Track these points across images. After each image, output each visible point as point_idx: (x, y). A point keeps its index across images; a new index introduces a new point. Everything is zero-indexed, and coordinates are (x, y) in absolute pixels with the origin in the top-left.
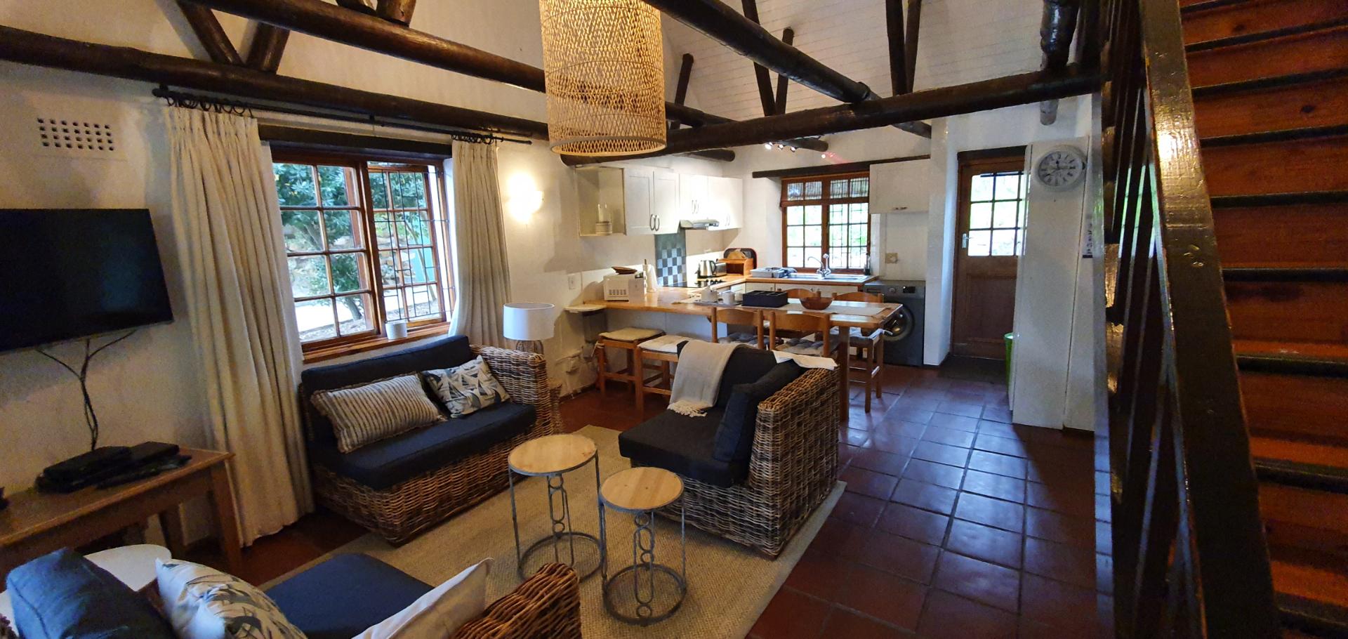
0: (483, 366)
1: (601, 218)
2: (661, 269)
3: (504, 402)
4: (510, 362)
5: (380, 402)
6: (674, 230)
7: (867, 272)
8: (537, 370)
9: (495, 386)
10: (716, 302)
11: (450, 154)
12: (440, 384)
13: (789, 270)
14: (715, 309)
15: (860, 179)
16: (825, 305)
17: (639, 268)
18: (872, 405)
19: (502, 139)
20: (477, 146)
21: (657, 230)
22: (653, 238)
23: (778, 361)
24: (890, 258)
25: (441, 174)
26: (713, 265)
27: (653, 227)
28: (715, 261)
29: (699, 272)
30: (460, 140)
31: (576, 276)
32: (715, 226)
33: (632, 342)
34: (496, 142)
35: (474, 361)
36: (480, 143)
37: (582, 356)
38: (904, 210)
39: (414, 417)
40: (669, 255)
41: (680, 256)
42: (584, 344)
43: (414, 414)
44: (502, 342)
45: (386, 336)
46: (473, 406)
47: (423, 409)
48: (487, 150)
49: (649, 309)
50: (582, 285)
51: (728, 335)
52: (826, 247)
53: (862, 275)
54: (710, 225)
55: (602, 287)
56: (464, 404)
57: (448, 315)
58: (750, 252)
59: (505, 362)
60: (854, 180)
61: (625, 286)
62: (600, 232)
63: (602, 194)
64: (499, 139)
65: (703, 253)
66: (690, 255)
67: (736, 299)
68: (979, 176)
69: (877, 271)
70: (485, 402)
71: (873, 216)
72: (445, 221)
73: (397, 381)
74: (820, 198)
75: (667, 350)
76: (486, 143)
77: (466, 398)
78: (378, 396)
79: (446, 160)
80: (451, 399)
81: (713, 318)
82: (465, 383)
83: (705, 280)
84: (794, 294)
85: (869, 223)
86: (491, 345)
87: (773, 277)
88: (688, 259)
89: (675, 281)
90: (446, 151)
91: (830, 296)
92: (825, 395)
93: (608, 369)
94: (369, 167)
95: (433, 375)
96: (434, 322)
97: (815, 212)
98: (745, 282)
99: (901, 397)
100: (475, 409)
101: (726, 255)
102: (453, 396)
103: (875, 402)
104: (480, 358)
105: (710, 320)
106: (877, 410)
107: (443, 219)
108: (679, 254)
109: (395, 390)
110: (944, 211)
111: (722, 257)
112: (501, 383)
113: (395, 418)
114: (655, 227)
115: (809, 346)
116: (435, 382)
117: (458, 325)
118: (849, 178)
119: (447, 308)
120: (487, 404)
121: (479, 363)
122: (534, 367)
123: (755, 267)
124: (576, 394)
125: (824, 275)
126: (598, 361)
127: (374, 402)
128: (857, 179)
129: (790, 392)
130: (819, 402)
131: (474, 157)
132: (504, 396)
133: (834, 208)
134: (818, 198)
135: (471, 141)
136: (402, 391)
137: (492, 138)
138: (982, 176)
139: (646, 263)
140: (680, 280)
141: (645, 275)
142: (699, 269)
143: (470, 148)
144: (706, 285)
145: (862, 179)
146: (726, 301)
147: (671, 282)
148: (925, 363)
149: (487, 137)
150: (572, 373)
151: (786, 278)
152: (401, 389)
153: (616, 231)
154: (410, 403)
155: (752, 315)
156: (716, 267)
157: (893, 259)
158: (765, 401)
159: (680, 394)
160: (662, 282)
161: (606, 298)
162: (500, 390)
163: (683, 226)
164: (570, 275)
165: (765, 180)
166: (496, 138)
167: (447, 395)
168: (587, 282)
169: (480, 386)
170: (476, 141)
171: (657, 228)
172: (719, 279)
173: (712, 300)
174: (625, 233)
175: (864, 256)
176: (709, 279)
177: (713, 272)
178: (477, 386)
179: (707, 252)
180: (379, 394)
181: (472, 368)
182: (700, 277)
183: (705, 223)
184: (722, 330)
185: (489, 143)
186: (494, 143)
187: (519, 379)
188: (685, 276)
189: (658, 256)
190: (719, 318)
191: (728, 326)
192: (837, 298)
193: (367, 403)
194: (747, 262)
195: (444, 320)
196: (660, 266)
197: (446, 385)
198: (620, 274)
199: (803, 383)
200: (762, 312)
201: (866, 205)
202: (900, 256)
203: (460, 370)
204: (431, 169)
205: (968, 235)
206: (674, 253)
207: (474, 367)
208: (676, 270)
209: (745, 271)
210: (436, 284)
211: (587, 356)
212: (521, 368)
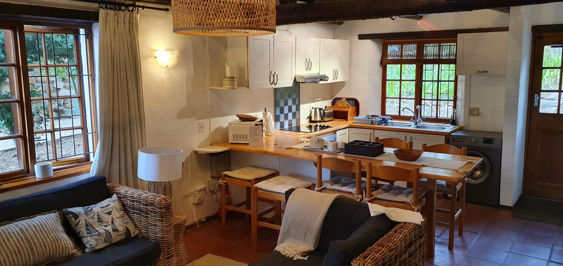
0: (117, 205)
1: (228, 74)
2: (279, 115)
3: (134, 237)
4: (140, 202)
5: (20, 240)
6: (289, 83)
7: (453, 122)
8: (163, 211)
9: (127, 223)
10: (322, 149)
11: (97, 20)
12: (77, 221)
13: (386, 117)
14: (321, 156)
15: (449, 44)
16: (416, 157)
17: (259, 115)
18: (454, 242)
19: (143, 7)
20: (121, 13)
21: (275, 84)
22: (273, 90)
23: (372, 215)
24: (473, 112)
25: (89, 36)
26: (322, 111)
27: (272, 82)
28: (324, 108)
29: (310, 117)
30: (107, 8)
31: (205, 122)
32: (325, 80)
33: (250, 181)
34: (138, 9)
35: (109, 199)
36: (123, 10)
37: (207, 190)
38: (486, 73)
39: (51, 253)
40: (286, 104)
41: (295, 104)
42: (209, 179)
43: (51, 250)
44: (136, 183)
45: (34, 174)
46: (105, 241)
47: (60, 245)
48: (130, 17)
49: (265, 153)
50: (210, 129)
51: (331, 177)
52: (419, 99)
53: (449, 125)
54: (321, 80)
55: (228, 130)
56: (97, 240)
57: (91, 155)
58: (353, 102)
59: (137, 201)
60: (444, 44)
61: (247, 132)
62: (226, 86)
63: (230, 53)
64: (140, 7)
65: (314, 102)
66: (303, 104)
67: (339, 147)
68: (550, 46)
69: (461, 122)
70: (116, 238)
71: (460, 77)
72: (91, 75)
73: (39, 219)
74: (415, 58)
75: (278, 191)
76: (129, 11)
77: (100, 234)
78: (19, 235)
79: (94, 24)
80: (86, 235)
81: (319, 164)
82: (100, 220)
83: (315, 124)
84: (389, 142)
85: (456, 81)
86: (127, 185)
87: (372, 123)
88: (302, 106)
89: (290, 125)
90: (94, 17)
91: (420, 148)
92: (413, 247)
93: (229, 203)
94: (25, 30)
95: (72, 213)
96: (79, 162)
97: (410, 70)
98: (349, 127)
99: (480, 236)
100: (107, 244)
101: (333, 103)
102: (89, 232)
103: (457, 240)
104: (115, 196)
105: (316, 165)
106: (458, 247)
107: (90, 74)
108: (294, 103)
109: (36, 228)
110: (519, 76)
111: (331, 105)
112: (131, 219)
113: (33, 253)
114: (273, 82)
115: (401, 193)
116: (73, 219)
117: (98, 166)
118: (440, 43)
119: (91, 150)
120: (119, 238)
121: (114, 201)
122: (161, 208)
123: (358, 115)
124: (201, 222)
125: (416, 124)
126: (222, 194)
127: (15, 240)
128: (446, 44)
129: (380, 248)
130: (407, 254)
131: (118, 23)
132: (134, 232)
133: (427, 67)
134: (413, 58)
135: (116, 9)
136: (42, 229)
137: (134, 6)
138: (552, 47)
139: (265, 111)
140: (294, 124)
141: (264, 122)
142: (311, 114)
143: (115, 16)
144: (316, 130)
145: (451, 44)
146: (330, 149)
147: (286, 126)
148: (500, 204)
149: (130, 5)
150: (198, 204)
151: (383, 126)
152: (41, 227)
153: (240, 85)
154: (48, 240)
155: (351, 164)
156: (324, 113)
157: (476, 113)
158: (358, 258)
159: (287, 236)
160: (279, 126)
161: (231, 140)
162: (131, 227)
163: (298, 80)
164: (199, 121)
165: (368, 43)
166: (138, 6)
167: (82, 230)
168: (214, 128)
169: (113, 222)
170: (120, 9)
171: (275, 83)
172: (326, 124)
173: (318, 146)
174: (248, 87)
175: (451, 109)
176: (319, 124)
177: (322, 118)
178: (110, 223)
179: (318, 101)
180: (20, 233)
181: (107, 206)
182: (311, 121)
183: (316, 78)
184: (326, 174)
185: (132, 11)
186: (136, 10)
187: (147, 217)
188: (298, 120)
189: (276, 104)
190: (323, 164)
191: (331, 171)
192: (427, 149)
193: (9, 241)
194: (351, 110)
195: (87, 159)
196: (278, 113)
197: (83, 222)
198: (243, 121)
199: (393, 238)
200: (360, 162)
201: (453, 66)
202: (480, 111)
203: (97, 208)
204: (82, 31)
205: (539, 96)
206: (290, 103)
207: (109, 205)
208: (292, 116)
209: (349, 118)
210: (82, 128)
211: (212, 190)
212: (149, 208)
